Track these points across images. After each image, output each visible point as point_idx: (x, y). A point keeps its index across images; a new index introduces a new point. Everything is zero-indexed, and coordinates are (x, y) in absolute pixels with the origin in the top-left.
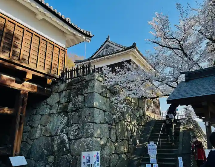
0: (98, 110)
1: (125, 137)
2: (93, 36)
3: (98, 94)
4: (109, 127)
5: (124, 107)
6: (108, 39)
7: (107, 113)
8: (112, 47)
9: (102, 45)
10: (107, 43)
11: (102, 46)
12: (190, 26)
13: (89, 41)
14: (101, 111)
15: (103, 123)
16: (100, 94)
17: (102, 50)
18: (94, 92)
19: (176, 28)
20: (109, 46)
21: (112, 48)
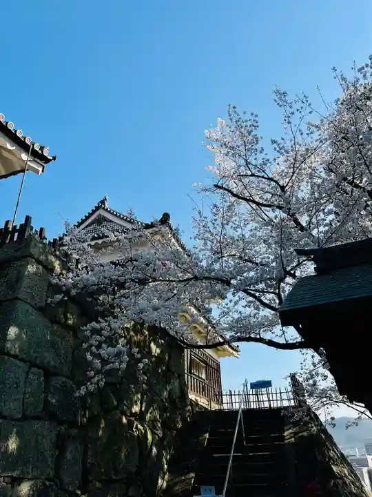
0: (21, 364)
1: (116, 471)
2: (54, 158)
3: (31, 310)
4: (59, 435)
5: (119, 354)
6: (103, 202)
7: (57, 381)
8: (110, 221)
9: (87, 215)
10: (101, 212)
11: (87, 218)
12: (307, 150)
13: (40, 169)
14: (35, 370)
15: (37, 418)
16: (41, 310)
17: (87, 227)
18: (17, 298)
19: (275, 149)
20: (105, 219)
21: (112, 225)
